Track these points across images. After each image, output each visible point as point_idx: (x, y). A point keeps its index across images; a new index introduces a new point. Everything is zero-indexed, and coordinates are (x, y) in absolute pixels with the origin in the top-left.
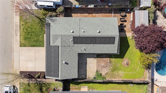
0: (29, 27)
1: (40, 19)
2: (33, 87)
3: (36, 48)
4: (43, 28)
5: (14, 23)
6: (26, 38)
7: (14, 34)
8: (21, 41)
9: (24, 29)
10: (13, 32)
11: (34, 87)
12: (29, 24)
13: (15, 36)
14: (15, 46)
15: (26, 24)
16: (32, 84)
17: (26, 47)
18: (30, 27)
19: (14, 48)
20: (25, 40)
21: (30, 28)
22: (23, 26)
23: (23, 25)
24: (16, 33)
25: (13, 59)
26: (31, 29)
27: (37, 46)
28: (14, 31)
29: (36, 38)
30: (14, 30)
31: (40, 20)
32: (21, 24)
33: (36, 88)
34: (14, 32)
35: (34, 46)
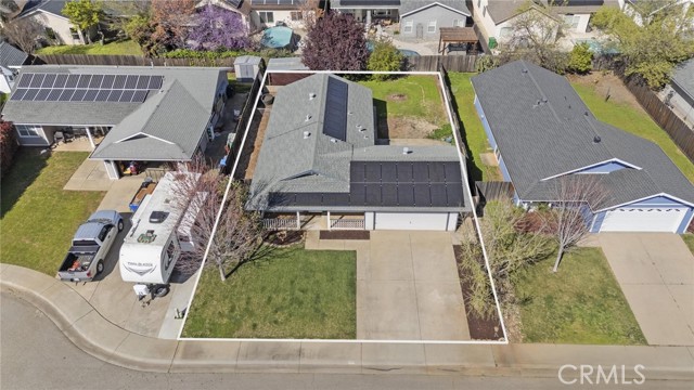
0: (270, 299)
1: (240, 264)
2: (530, 287)
3: (360, 276)
4: (280, 252)
5: (236, 367)
6: (317, 310)
7: (291, 367)
8: (327, 333)
9: (276, 322)
10: (282, 371)
11: (529, 282)
12: (255, 300)
13: (304, 362)
14: (351, 363)
15: (251, 314)
16: (517, 292)
17: (355, 314)
18: (268, 294)
19: (362, 367)
20: (324, 315)
21: (274, 296)
22: (259, 327)
23: (255, 326)
24: (287, 357)
25: (418, 372)
26: (277, 291)
27: (354, 273)
28: (277, 367)
29: (319, 276)
30: (273, 362)
31: (245, 261)
32: (251, 331)
33: (530, 278)
34: (283, 367)
35: (352, 285)
